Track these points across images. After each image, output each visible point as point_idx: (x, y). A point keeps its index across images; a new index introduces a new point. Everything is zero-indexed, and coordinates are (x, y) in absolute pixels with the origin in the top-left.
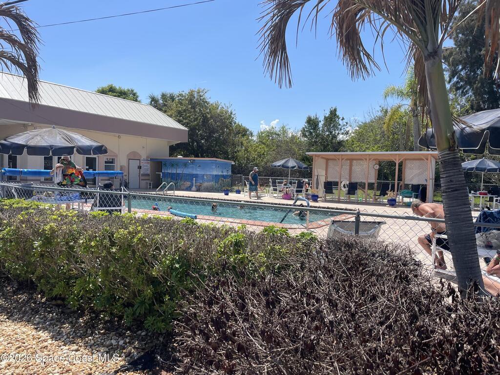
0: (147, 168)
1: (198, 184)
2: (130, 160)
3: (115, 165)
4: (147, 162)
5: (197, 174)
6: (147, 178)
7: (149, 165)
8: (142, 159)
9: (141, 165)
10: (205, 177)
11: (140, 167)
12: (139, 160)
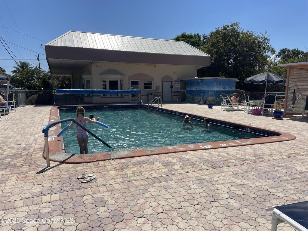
0: (177, 87)
1: (205, 98)
2: (163, 82)
3: (152, 85)
4: (177, 82)
5: (205, 91)
6: (177, 94)
7: (179, 85)
8: (173, 81)
9: (173, 85)
10: (209, 93)
11: (171, 87)
12: (171, 81)
